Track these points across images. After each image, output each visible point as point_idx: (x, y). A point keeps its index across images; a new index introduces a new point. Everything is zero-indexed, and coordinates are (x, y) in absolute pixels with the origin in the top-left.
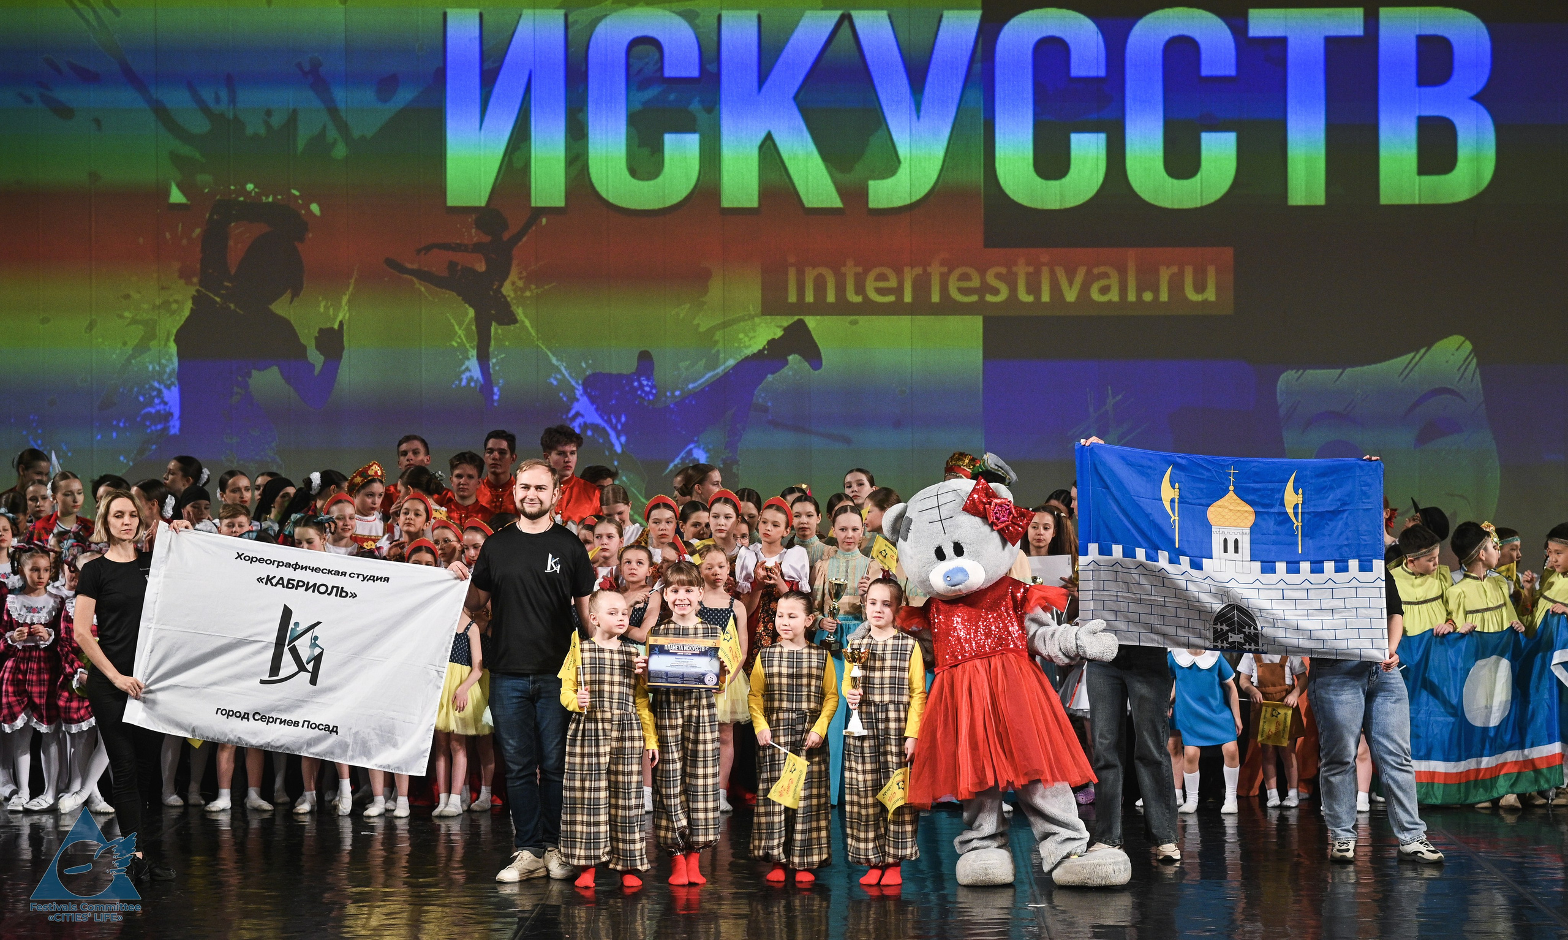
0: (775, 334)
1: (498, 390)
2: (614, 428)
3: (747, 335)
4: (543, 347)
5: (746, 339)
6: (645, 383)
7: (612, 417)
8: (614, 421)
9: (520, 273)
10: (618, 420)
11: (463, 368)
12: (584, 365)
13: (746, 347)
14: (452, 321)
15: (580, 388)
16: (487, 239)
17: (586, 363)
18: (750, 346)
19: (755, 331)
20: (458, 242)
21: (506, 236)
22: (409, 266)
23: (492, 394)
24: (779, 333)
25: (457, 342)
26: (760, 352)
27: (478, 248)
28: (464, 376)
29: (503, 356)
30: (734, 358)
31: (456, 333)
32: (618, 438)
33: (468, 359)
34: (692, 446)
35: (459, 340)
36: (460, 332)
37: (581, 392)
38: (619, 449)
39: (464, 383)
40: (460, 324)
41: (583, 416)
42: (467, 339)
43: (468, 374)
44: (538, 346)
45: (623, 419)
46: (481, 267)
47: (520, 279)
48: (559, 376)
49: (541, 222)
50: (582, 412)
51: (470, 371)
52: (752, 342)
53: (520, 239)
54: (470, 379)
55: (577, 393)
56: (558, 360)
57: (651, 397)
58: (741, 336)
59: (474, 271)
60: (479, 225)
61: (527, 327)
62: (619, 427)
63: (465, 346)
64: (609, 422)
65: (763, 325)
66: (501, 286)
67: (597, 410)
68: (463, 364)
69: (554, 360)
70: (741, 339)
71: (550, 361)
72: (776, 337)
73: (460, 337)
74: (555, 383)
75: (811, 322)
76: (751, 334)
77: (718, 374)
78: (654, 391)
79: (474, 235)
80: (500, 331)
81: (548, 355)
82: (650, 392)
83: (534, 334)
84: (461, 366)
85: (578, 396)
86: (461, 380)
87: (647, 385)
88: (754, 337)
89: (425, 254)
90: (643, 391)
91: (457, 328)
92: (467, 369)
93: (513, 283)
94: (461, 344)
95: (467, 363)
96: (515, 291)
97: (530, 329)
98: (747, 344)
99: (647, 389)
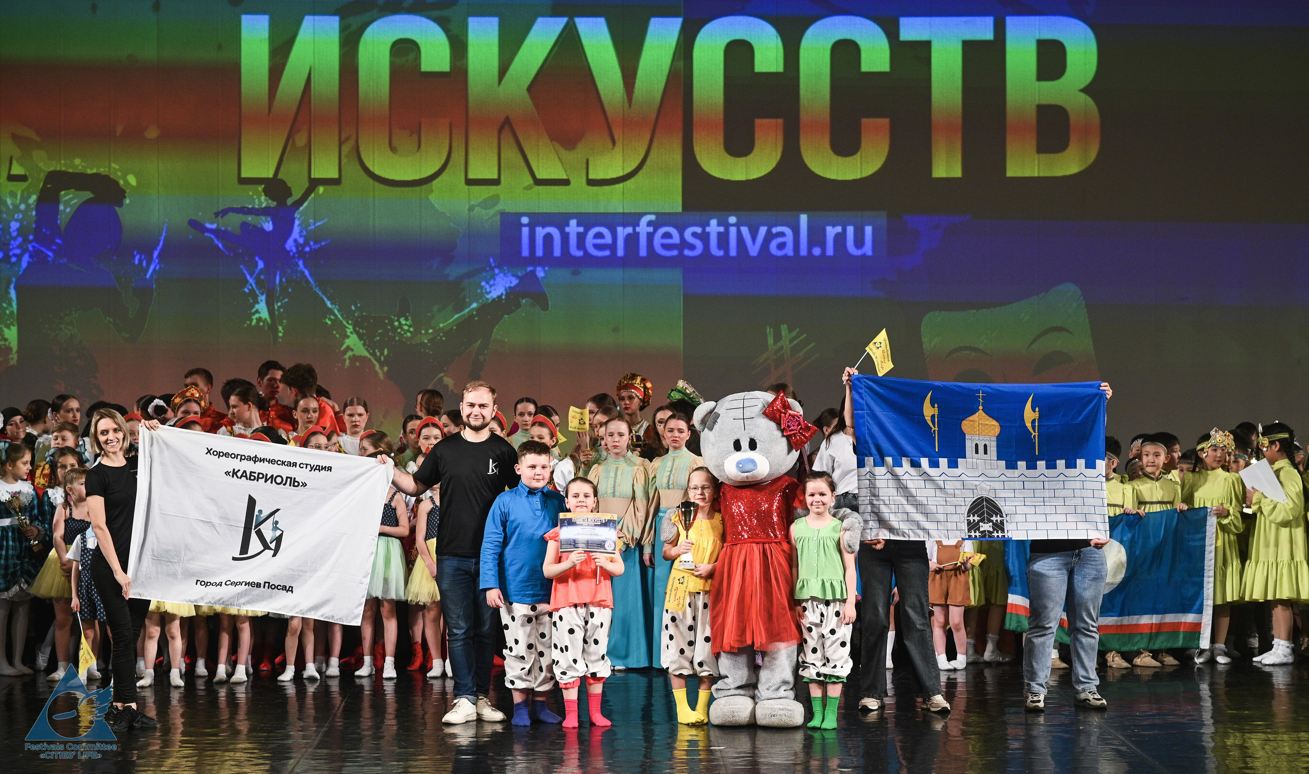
0: (511, 283)
1: (283, 329)
2: (378, 360)
3: (488, 283)
4: (320, 294)
5: (487, 287)
6: (403, 322)
7: (376, 351)
8: (378, 354)
10: (382, 353)
11: (254, 310)
12: (353, 308)
13: (488, 293)
14: (245, 272)
15: (351, 327)
16: (273, 204)
17: (356, 306)
18: (490, 292)
19: (495, 279)
20: (250, 206)
21: (290, 201)
22: (208, 226)
23: (277, 331)
24: (515, 282)
25: (248, 289)
26: (499, 297)
27: (265, 212)
28: (254, 317)
30: (478, 302)
31: (247, 281)
32: (381, 367)
33: (258, 303)
34: (442, 374)
35: (250, 287)
36: (251, 281)
37: (351, 330)
38: (381, 376)
39: (254, 322)
40: (251, 274)
41: (352, 350)
43: (257, 315)
44: (315, 293)
45: (386, 352)
46: (268, 226)
48: (332, 318)
49: (318, 190)
50: (352, 346)
51: (259, 313)
52: (493, 288)
53: (302, 204)
54: (259, 320)
55: (348, 331)
56: (332, 304)
57: (409, 335)
58: (483, 284)
59: (262, 230)
60: (266, 192)
61: (306, 276)
62: (382, 358)
63: (255, 292)
64: (374, 355)
65: (502, 275)
66: (285, 243)
67: (364, 345)
68: (254, 307)
69: (329, 304)
70: (483, 287)
71: (326, 305)
72: (512, 285)
73: (251, 285)
74: (329, 322)
75: (540, 273)
76: (492, 283)
77: (464, 315)
78: (411, 330)
79: (264, 201)
81: (324, 301)
82: (408, 331)
83: (312, 282)
84: (252, 309)
85: (349, 334)
86: (251, 320)
87: (406, 325)
88: (494, 285)
89: (222, 217)
90: (402, 329)
91: (248, 277)
92: (257, 312)
94: (252, 291)
95: (257, 307)
97: (310, 279)
98: (488, 290)
99: (406, 328)
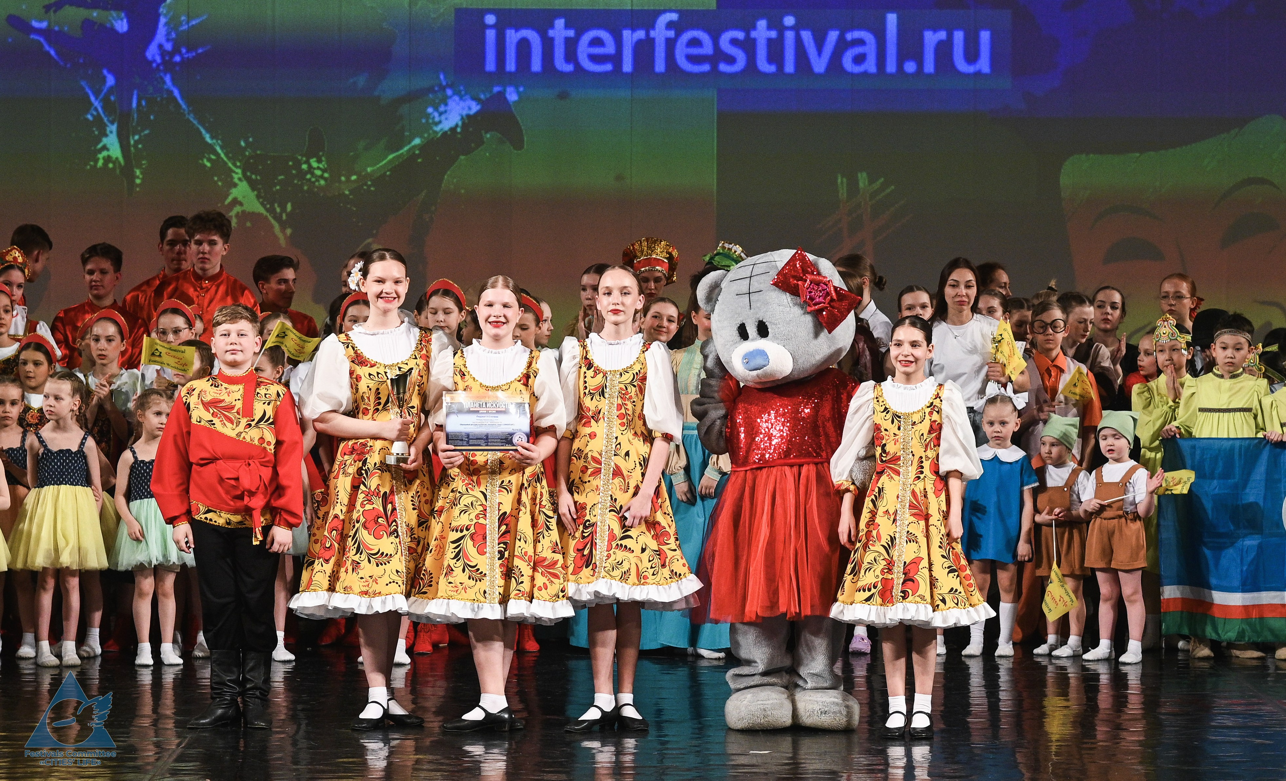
0: (470, 108)
1: (141, 173)
2: (278, 218)
3: (436, 109)
4: (195, 123)
5: (436, 115)
6: (315, 164)
7: (276, 205)
8: (278, 210)
9: (168, 34)
10: (284, 209)
11: (99, 146)
12: (243, 144)
13: (437, 124)
14: (88, 90)
15: (239, 171)
17: (246, 141)
18: (440, 122)
19: (446, 105)
22: (35, 24)
23: (134, 177)
24: (475, 108)
25: (92, 115)
26: (453, 130)
27: (118, 3)
28: (101, 156)
29: (147, 132)
30: (421, 137)
31: (91, 104)
32: (283, 229)
33: (106, 135)
34: (370, 240)
35: (95, 113)
36: (96, 104)
37: (240, 176)
38: (282, 242)
39: (100, 163)
40: (97, 94)
41: (241, 204)
42: (104, 113)
43: (105, 153)
44: (188, 121)
45: (289, 207)
46: (122, 26)
47: (168, 40)
48: (213, 157)
50: (240, 199)
51: (108, 149)
52: (443, 117)
54: (108, 159)
55: (236, 177)
56: (212, 138)
57: (322, 182)
58: (430, 110)
59: (113, 30)
61: (175, 98)
62: (284, 217)
63: (102, 119)
64: (272, 211)
65: (456, 98)
66: (145, 50)
67: (258, 196)
68: (99, 141)
69: (208, 138)
70: (430, 114)
71: (203, 139)
72: (472, 112)
73: (96, 109)
74: (208, 164)
75: (512, 96)
76: (442, 109)
77: (403, 155)
78: (326, 175)
80: (144, 103)
81: (201, 133)
82: (322, 177)
83: (184, 106)
84: (97, 143)
85: (236, 180)
86: (97, 160)
87: (318, 168)
88: (446, 111)
89: (55, 12)
90: (313, 174)
91: (92, 98)
92: (105, 148)
93: (160, 46)
94: (98, 119)
95: (105, 141)
96: (162, 56)
97: (181, 102)
98: (437, 120)
99: (318, 173)
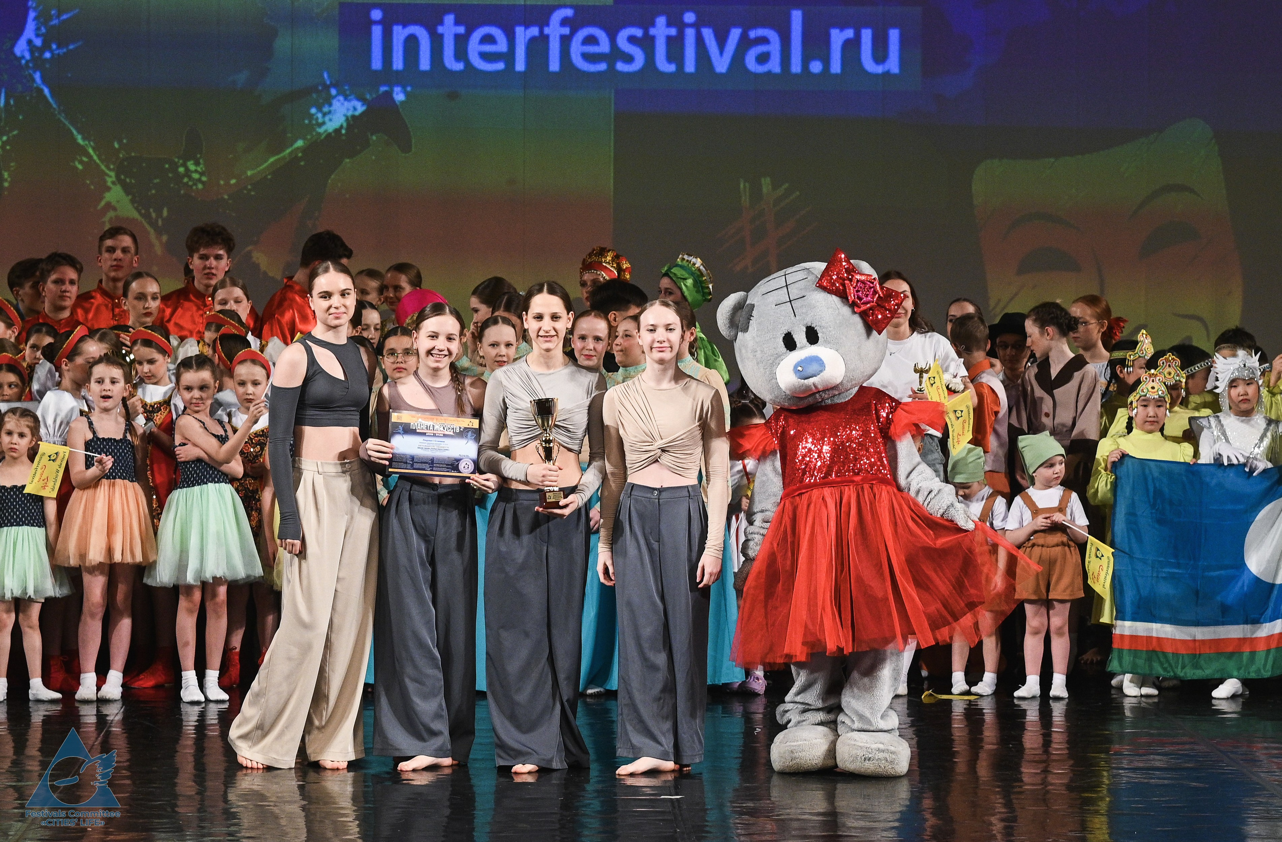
0: (355, 109)
1: (10, 175)
2: (154, 224)
3: (320, 109)
4: (67, 123)
5: (320, 115)
6: (192, 167)
7: (151, 210)
8: (154, 215)
9: (38, 29)
10: (160, 215)
12: (116, 145)
13: (320, 125)
15: (112, 174)
17: (120, 142)
18: (324, 123)
19: (330, 105)
23: (3, 180)
24: (360, 108)
26: (337, 131)
29: (15, 132)
30: (304, 139)
32: (159, 236)
34: (249, 248)
37: (114, 179)
38: (158, 250)
41: (115, 209)
44: (59, 120)
45: (165, 213)
47: (37, 36)
48: (85, 159)
50: (114, 203)
52: (327, 119)
55: (109, 181)
56: (84, 139)
57: (200, 186)
58: (313, 111)
61: (45, 97)
62: (160, 222)
64: (147, 216)
65: (341, 98)
66: (13, 45)
67: (133, 201)
69: (80, 140)
70: (313, 115)
71: (75, 140)
72: (357, 113)
74: (80, 167)
75: (399, 96)
76: (326, 109)
77: (284, 158)
78: (204, 179)
80: (12, 102)
81: (72, 133)
82: (199, 180)
83: (54, 106)
85: (109, 184)
87: (196, 171)
88: (330, 112)
90: (190, 177)
93: (30, 42)
96: (31, 52)
97: (50, 100)
98: (320, 120)
99: (196, 176)
